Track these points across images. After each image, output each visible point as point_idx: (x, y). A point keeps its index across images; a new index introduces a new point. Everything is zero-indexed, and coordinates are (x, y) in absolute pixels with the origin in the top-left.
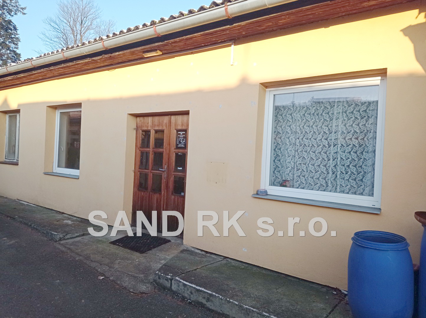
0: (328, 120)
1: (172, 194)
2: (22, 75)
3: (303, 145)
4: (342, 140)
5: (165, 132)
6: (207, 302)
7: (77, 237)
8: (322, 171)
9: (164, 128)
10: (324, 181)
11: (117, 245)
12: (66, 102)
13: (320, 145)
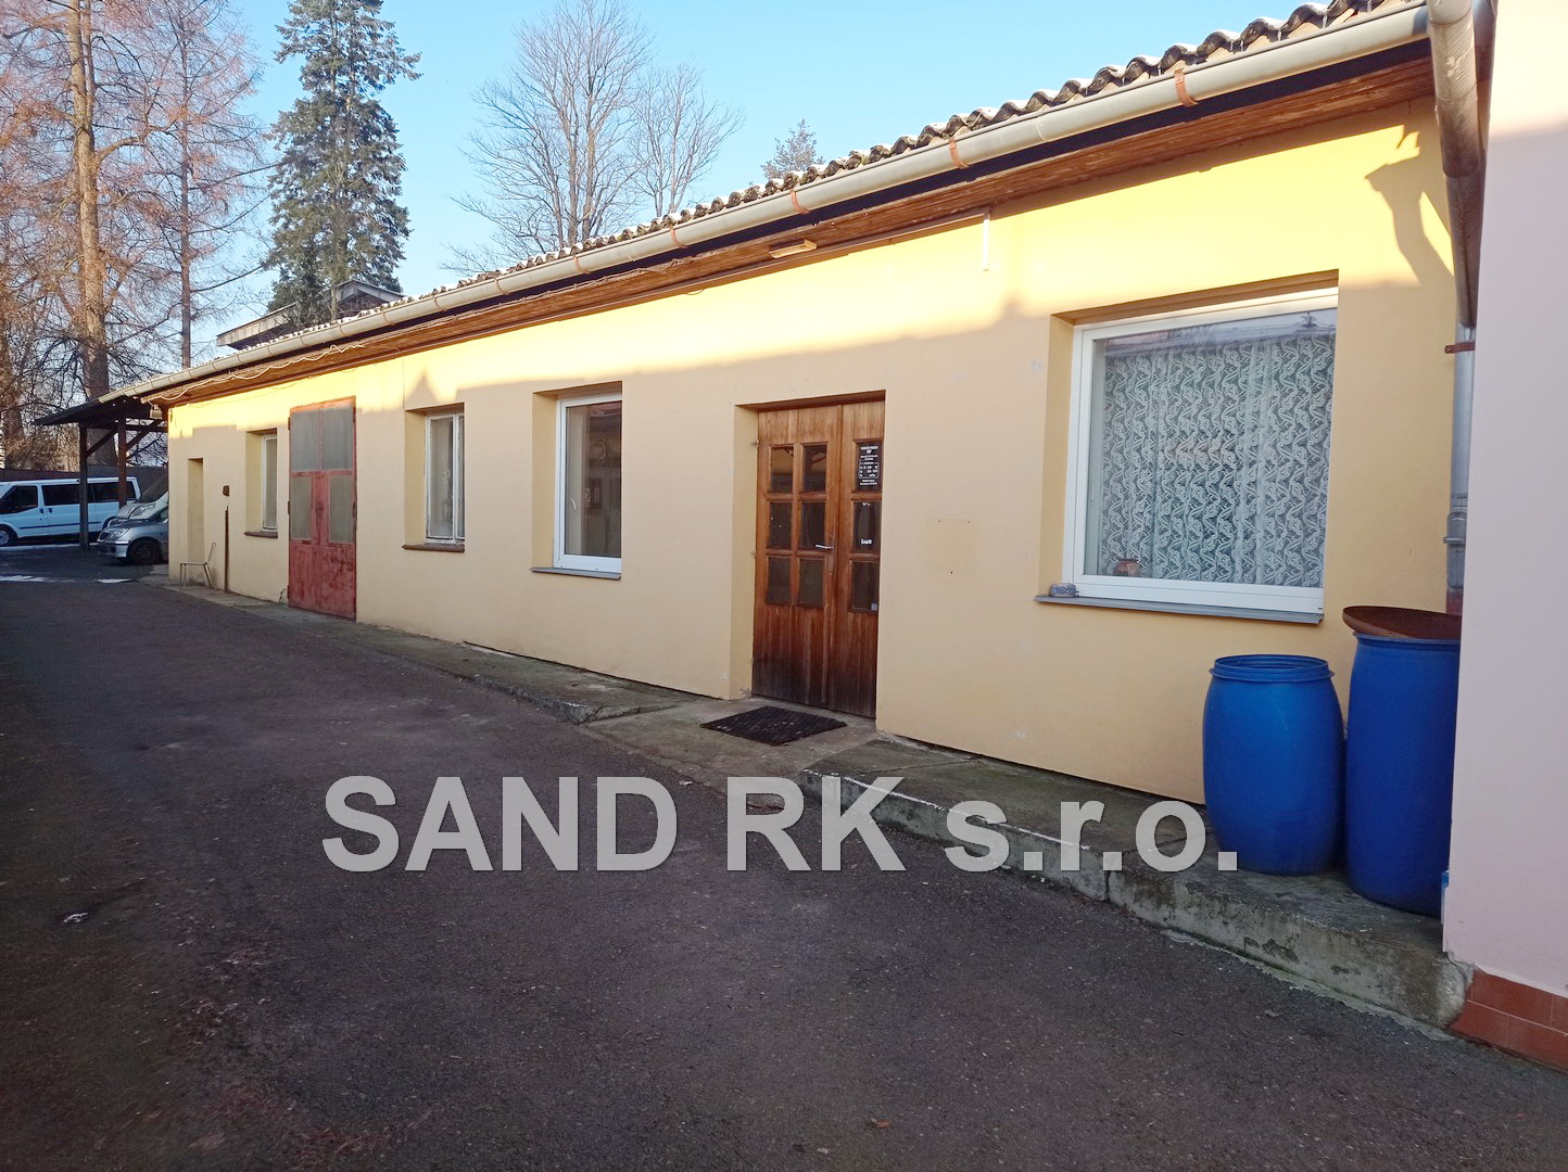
0: (1236, 398)
1: (849, 609)
2: (471, 314)
3: (1173, 468)
4: (1270, 449)
5: (829, 449)
6: (908, 819)
7: (624, 714)
8: (1221, 534)
9: (827, 438)
10: (1228, 559)
11: (719, 730)
12: (582, 380)
13: (1217, 465)
